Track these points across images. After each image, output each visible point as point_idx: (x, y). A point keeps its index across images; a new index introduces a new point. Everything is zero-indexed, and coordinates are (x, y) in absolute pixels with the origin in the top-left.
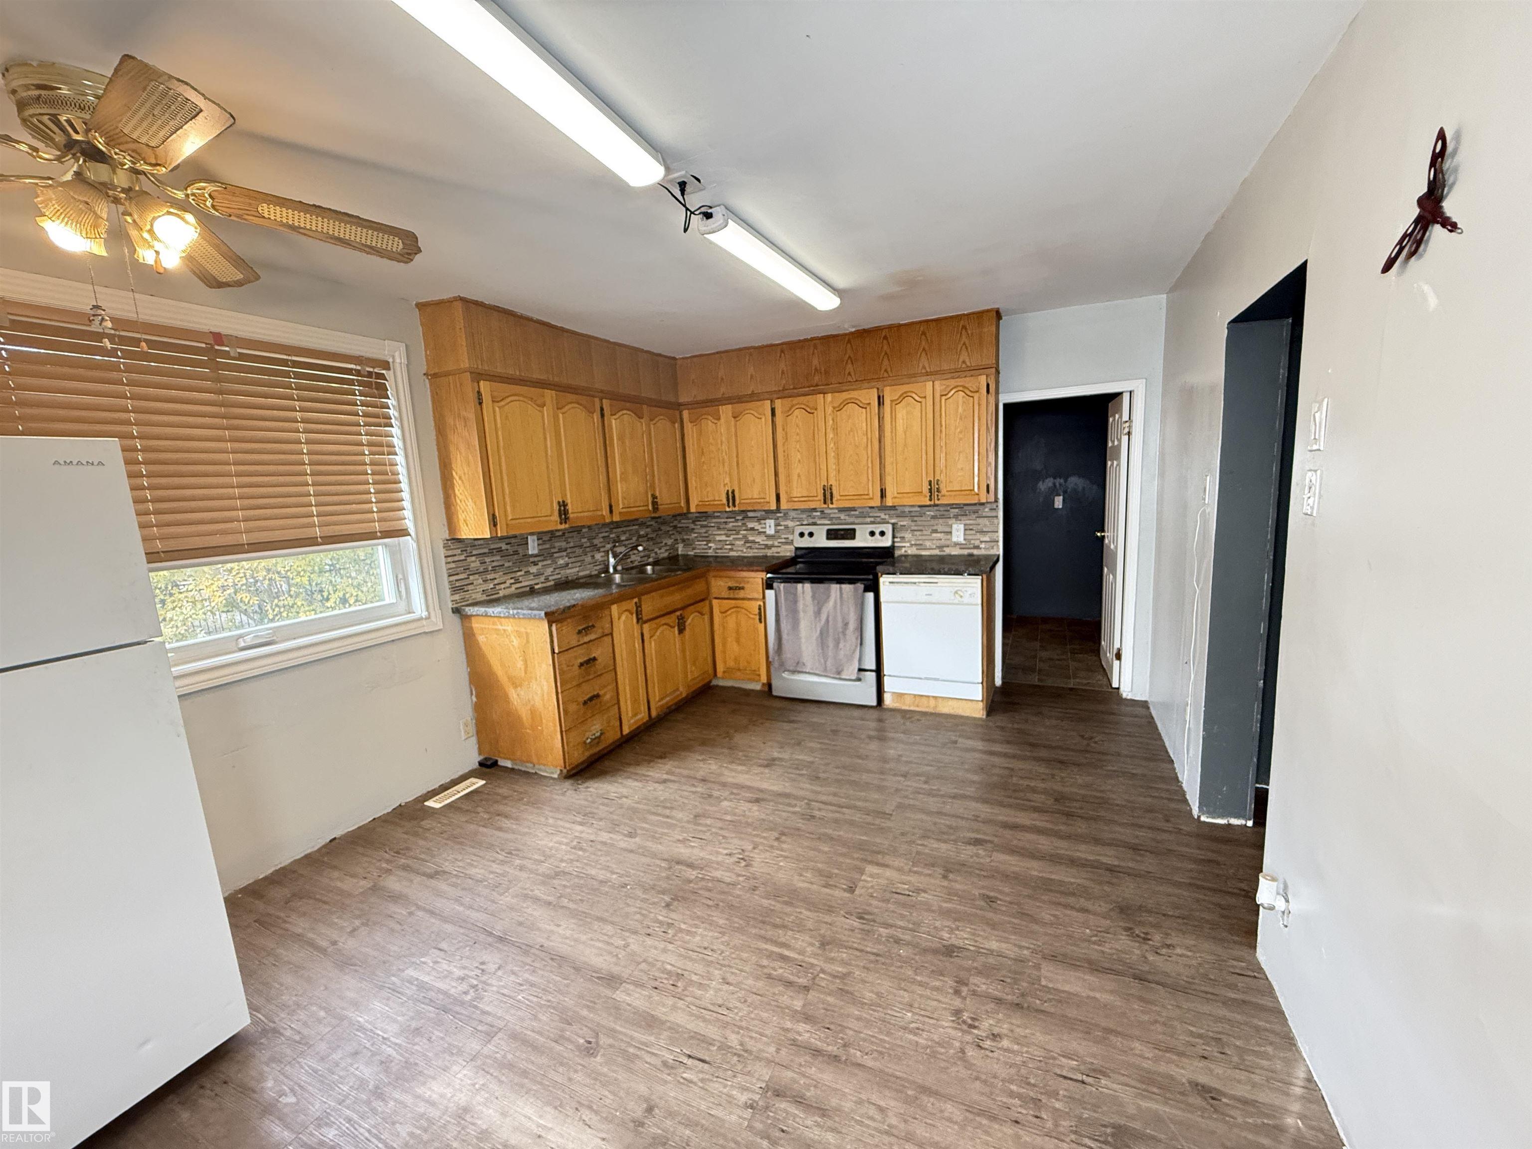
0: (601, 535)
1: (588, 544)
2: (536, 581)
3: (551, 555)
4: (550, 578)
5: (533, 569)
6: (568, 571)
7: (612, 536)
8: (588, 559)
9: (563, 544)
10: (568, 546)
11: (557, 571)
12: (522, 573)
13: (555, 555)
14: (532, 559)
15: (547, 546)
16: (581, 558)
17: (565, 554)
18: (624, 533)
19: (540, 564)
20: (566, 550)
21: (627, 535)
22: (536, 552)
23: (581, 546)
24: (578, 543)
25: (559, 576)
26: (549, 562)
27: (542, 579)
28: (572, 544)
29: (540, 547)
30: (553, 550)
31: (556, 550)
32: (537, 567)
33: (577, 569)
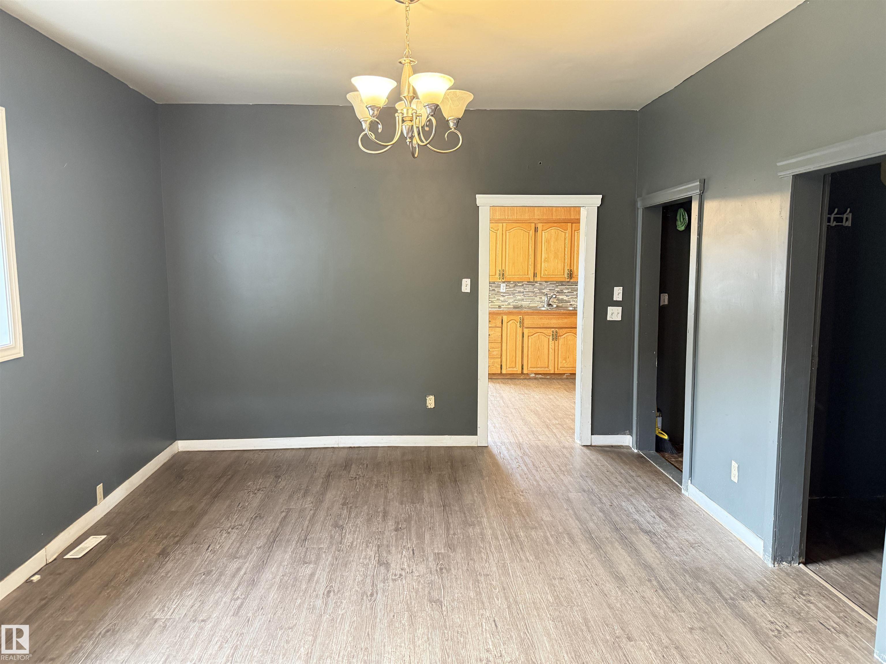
0: (548, 288)
1: (538, 292)
2: (502, 304)
3: (514, 294)
4: (511, 304)
5: (502, 299)
6: (522, 303)
7: (556, 289)
8: (538, 299)
9: (522, 290)
10: (525, 291)
11: (516, 301)
12: (496, 299)
13: (516, 294)
14: (502, 294)
15: (512, 289)
16: (533, 298)
17: (522, 294)
18: (567, 289)
19: (506, 297)
20: (523, 292)
21: (570, 290)
22: (504, 291)
23: (533, 292)
24: (532, 290)
25: (517, 304)
26: (512, 297)
27: (506, 303)
28: (527, 291)
29: (507, 289)
30: (515, 292)
31: (517, 292)
32: (504, 298)
33: (529, 302)
